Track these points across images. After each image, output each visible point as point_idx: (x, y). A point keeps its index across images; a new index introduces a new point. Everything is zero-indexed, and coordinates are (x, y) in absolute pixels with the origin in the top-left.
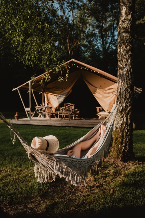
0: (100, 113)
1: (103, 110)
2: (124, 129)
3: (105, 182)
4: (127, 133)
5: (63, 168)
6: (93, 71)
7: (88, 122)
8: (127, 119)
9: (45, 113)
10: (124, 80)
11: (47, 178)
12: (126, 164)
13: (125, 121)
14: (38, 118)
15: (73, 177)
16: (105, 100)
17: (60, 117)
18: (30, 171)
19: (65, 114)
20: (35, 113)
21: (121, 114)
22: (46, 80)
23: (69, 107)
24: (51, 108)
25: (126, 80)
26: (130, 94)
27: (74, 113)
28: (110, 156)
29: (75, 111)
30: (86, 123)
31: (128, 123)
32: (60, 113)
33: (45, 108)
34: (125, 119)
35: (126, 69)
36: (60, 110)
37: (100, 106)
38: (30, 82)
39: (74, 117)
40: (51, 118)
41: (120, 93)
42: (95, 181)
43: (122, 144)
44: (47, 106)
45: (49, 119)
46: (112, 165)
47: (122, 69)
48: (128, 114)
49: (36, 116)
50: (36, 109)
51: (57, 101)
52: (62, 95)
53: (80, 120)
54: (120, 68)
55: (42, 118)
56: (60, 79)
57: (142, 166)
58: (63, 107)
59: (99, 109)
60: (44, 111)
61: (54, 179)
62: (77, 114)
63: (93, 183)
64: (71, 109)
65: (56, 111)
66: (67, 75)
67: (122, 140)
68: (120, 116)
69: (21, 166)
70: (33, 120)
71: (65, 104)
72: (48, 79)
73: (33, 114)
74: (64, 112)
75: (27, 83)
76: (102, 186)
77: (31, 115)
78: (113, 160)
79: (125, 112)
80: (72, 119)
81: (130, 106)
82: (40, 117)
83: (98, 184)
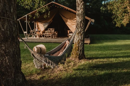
0: (70, 34)
1: (71, 32)
2: (79, 43)
3: (69, 68)
4: (81, 45)
5: (47, 60)
6: (65, 9)
7: (62, 40)
8: (81, 38)
9: (36, 35)
10: (80, 17)
11: (40, 67)
12: (80, 61)
13: (80, 38)
14: (32, 38)
15: (52, 64)
16: (73, 26)
17: (46, 37)
18: (30, 65)
19: (48, 35)
20: (30, 35)
21: (78, 35)
22: (37, 17)
23: (51, 31)
24: (40, 31)
25: (81, 17)
26: (83, 24)
27: (54, 34)
28: (72, 57)
29: (54, 33)
30: (61, 40)
31: (82, 40)
32: (45, 35)
33: (36, 32)
34: (80, 37)
35: (81, 11)
36: (45, 33)
37: (70, 30)
38: (26, 15)
39: (54, 37)
40: (40, 37)
41: (78, 24)
42: (63, 68)
43: (78, 50)
44: (37, 30)
45: (38, 38)
46: (73, 61)
47: (78, 11)
48: (82, 35)
49: (31, 36)
50: (31, 32)
51: (44, 27)
52: (46, 23)
53: (57, 39)
54: (78, 10)
55: (34, 38)
56: (45, 16)
57: (88, 61)
58: (47, 31)
59: (70, 32)
60: (36, 33)
61: (43, 68)
62: (56, 35)
63: (62, 69)
64: (52, 32)
65: (43, 33)
66: (49, 14)
67: (79, 48)
68: (78, 36)
69: (25, 63)
70: (29, 39)
71: (48, 29)
72: (38, 16)
73: (29, 35)
74: (48, 34)
75: (25, 16)
76: (67, 70)
77: (28, 36)
78: (73, 59)
79: (80, 34)
80: (53, 38)
81: (83, 31)
82: (33, 37)
83: (65, 69)
